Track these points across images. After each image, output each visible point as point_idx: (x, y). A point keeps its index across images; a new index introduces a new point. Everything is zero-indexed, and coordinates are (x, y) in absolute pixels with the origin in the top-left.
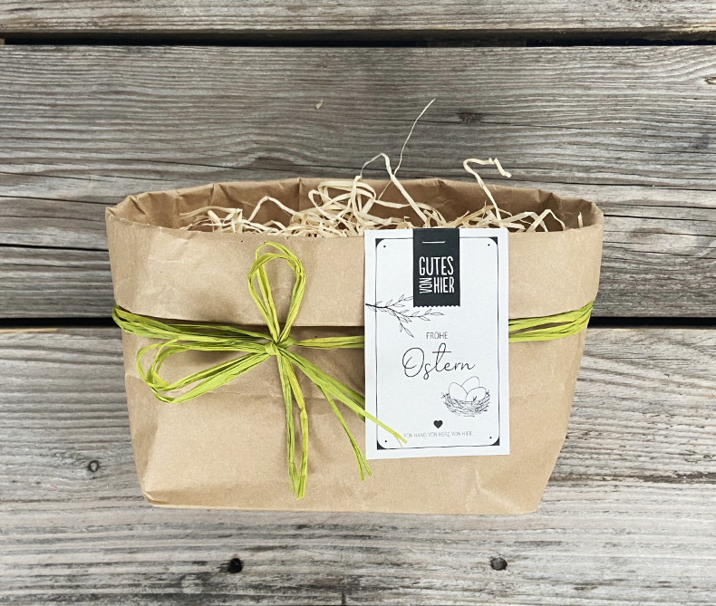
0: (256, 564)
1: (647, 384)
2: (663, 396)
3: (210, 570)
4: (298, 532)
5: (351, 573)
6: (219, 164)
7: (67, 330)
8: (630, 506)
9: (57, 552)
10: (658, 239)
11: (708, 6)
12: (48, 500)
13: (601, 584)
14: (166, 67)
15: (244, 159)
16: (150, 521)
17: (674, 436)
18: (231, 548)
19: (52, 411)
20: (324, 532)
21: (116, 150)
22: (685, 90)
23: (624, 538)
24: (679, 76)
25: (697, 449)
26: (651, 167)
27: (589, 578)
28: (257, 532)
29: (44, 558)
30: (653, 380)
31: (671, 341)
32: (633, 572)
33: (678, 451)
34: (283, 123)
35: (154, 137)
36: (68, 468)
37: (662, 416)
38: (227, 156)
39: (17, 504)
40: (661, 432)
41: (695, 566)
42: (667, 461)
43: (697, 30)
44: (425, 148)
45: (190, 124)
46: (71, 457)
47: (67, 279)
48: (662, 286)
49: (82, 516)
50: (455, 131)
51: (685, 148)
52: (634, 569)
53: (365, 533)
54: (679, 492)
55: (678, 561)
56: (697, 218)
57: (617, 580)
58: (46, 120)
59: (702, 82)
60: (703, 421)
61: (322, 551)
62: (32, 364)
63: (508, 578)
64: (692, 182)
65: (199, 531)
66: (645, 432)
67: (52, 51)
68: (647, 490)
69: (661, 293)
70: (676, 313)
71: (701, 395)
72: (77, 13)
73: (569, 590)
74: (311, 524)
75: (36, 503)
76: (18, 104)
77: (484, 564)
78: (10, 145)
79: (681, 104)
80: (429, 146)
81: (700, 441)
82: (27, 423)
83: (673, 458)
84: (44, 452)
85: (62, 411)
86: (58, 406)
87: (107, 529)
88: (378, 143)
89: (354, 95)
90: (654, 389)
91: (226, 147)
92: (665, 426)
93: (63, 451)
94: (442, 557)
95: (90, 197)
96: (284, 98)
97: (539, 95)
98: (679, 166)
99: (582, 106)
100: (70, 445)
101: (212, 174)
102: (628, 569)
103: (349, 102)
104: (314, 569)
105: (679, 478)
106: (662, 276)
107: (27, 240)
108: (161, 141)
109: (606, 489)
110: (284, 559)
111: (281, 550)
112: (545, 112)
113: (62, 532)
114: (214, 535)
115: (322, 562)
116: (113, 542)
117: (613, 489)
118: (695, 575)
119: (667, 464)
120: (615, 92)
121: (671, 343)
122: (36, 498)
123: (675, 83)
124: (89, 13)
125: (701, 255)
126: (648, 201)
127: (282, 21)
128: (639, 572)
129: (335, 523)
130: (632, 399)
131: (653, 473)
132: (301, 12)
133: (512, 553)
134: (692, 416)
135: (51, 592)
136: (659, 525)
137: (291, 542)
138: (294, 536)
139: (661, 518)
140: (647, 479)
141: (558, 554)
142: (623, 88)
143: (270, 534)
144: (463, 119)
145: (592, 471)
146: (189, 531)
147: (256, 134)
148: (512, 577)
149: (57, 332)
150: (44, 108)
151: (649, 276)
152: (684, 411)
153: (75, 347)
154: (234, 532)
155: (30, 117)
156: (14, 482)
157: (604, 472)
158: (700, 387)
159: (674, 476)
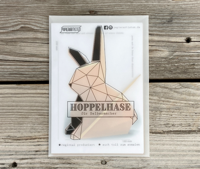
0: (21, 164)
2: (158, 105)
3: (6, 167)
4: (36, 153)
5: (54, 167)
6: (8, 29)
10: (156, 53)
15: (16, 27)
17: (162, 118)
18: (13, 159)
22: (164, 3)
25: (170, 123)
26: (154, 29)
27: (134, 167)
28: (22, 153)
30: (155, 100)
31: (161, 87)
32: (149, 164)
33: (164, 124)
34: (30, 15)
37: (158, 112)
38: (11, 26)
40: (158, 117)
41: (170, 162)
42: (160, 127)
48: (158, 68)
51: (165, 22)
52: (149, 163)
54: (164, 137)
55: (164, 160)
56: (169, 46)
57: (143, 167)
60: (172, 113)
61: (44, 159)
63: (107, 167)
64: (167, 33)
66: (152, 117)
68: (153, 137)
69: (157, 71)
70: (162, 77)
71: (171, 105)
77: (99, 162)
79: (163, 7)
81: (171, 120)
83: (162, 126)
89: (54, 5)
90: (155, 103)
91: (10, 23)
92: (159, 115)
94: (85, 161)
96: (30, 7)
97: (116, 5)
98: (163, 28)
99: (130, 8)
101: (6, 32)
102: (147, 163)
103: (52, 7)
104: (42, 165)
105: (164, 132)
106: (158, 65)
110: (31, 162)
111: (30, 159)
112: (118, 11)
114: (7, 154)
115: (44, 163)
118: (169, 165)
119: (160, 128)
120: (141, 4)
121: (160, 87)
125: (171, 58)
126: (153, 40)
128: (151, 164)
131: (155, 131)
133: (108, 159)
134: (168, 112)
136: (157, 148)
137: (33, 156)
138: (35, 154)
139: (158, 146)
140: (153, 133)
142: (144, 2)
143: (26, 154)
144: (91, 13)
147: (20, 19)
148: (109, 167)
151: (153, 65)
152: (165, 110)
154: (14, 153)
158: (170, 102)
159: (162, 132)
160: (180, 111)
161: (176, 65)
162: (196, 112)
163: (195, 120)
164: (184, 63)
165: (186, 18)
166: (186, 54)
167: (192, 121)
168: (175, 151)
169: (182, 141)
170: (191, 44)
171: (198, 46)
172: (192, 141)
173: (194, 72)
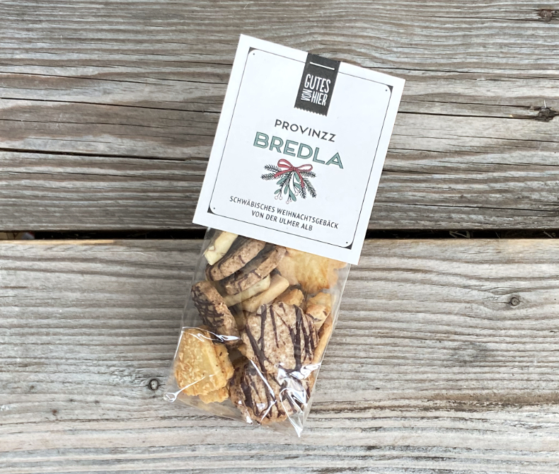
12: (107, 420)
16: (214, 442)
20: (395, 453)
21: (173, 53)
35: (213, 38)
36: (127, 386)
39: (74, 424)
44: (501, 48)
45: (252, 24)
47: (124, 190)
49: (142, 436)
50: (534, 29)
53: (437, 455)
58: (100, 19)
62: (87, 277)
65: (264, 452)
74: (382, 445)
75: (95, 423)
78: (62, 46)
80: (506, 45)
82: (84, 339)
85: (121, 327)
86: (116, 322)
87: (168, 450)
88: (451, 42)
93: (121, 369)
95: (146, 102)
100: (130, 363)
107: (81, 148)
108: (220, 42)
113: (121, 452)
116: (175, 462)
122: (94, 417)
129: (407, 444)
146: (253, 452)
149: (115, 244)
150: (97, 6)
153: (133, 260)
155: (82, 16)
156: (71, 400)
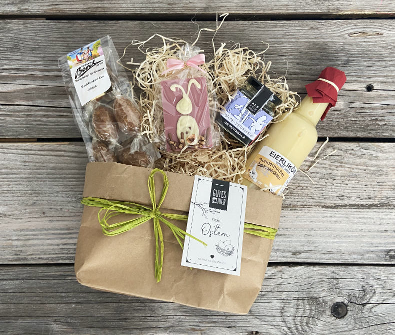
1: (323, 166)
2: (330, 171)
7: (74, 143)
8: (315, 219)
9: (69, 238)
11: (349, 3)
13: (303, 252)
14: (116, 30)
17: (334, 188)
19: (67, 178)
22: (339, 39)
23: (313, 233)
24: (337, 33)
25: (345, 194)
27: (298, 250)
29: (64, 241)
30: (325, 164)
31: (333, 148)
32: (317, 247)
33: (336, 195)
37: (329, 180)
40: (329, 187)
41: (344, 244)
42: (332, 199)
43: (344, 13)
46: (75, 198)
48: (329, 124)
51: (339, 65)
54: (337, 213)
55: (336, 242)
56: (344, 95)
57: (310, 250)
59: (347, 36)
60: (347, 182)
66: (322, 187)
67: (67, 23)
68: (323, 212)
69: (329, 127)
70: (335, 136)
71: (346, 171)
72: (77, 6)
73: (290, 254)
76: (52, 46)
79: (338, 45)
81: (345, 191)
83: (334, 198)
84: (64, 195)
90: (326, 168)
92: (331, 184)
97: (277, 42)
99: (295, 46)
102: (314, 246)
105: (337, 207)
106: (329, 120)
109: (305, 211)
112: (279, 49)
117: (308, 211)
118: (343, 248)
119: (331, 201)
120: (309, 40)
123: (335, 36)
124: (82, 6)
125: (347, 110)
127: (166, 10)
128: (319, 247)
130: (316, 173)
131: (325, 204)
132: (174, 6)
134: (342, 180)
135: (66, 256)
136: (328, 227)
139: (329, 224)
140: (323, 207)
141: (285, 239)
142: (313, 39)
145: (299, 203)
152: (339, 178)
157: (304, 204)
158: (346, 167)
159: (334, 206)
160: (358, 179)
161: (353, 119)
162: (378, 181)
163: (377, 192)
164: (364, 117)
165: (366, 59)
166: (366, 106)
167: (373, 192)
168: (350, 231)
169: (360, 218)
170: (373, 93)
171: (382, 96)
172: (373, 219)
173: (376, 130)
